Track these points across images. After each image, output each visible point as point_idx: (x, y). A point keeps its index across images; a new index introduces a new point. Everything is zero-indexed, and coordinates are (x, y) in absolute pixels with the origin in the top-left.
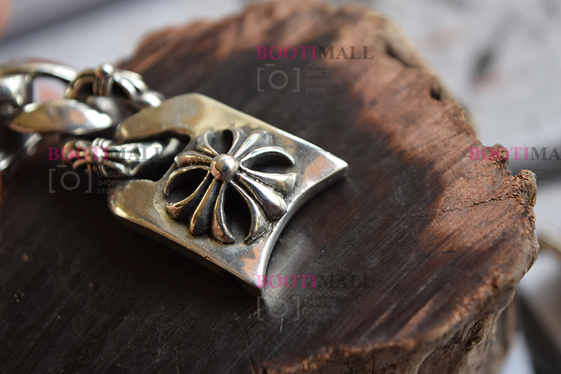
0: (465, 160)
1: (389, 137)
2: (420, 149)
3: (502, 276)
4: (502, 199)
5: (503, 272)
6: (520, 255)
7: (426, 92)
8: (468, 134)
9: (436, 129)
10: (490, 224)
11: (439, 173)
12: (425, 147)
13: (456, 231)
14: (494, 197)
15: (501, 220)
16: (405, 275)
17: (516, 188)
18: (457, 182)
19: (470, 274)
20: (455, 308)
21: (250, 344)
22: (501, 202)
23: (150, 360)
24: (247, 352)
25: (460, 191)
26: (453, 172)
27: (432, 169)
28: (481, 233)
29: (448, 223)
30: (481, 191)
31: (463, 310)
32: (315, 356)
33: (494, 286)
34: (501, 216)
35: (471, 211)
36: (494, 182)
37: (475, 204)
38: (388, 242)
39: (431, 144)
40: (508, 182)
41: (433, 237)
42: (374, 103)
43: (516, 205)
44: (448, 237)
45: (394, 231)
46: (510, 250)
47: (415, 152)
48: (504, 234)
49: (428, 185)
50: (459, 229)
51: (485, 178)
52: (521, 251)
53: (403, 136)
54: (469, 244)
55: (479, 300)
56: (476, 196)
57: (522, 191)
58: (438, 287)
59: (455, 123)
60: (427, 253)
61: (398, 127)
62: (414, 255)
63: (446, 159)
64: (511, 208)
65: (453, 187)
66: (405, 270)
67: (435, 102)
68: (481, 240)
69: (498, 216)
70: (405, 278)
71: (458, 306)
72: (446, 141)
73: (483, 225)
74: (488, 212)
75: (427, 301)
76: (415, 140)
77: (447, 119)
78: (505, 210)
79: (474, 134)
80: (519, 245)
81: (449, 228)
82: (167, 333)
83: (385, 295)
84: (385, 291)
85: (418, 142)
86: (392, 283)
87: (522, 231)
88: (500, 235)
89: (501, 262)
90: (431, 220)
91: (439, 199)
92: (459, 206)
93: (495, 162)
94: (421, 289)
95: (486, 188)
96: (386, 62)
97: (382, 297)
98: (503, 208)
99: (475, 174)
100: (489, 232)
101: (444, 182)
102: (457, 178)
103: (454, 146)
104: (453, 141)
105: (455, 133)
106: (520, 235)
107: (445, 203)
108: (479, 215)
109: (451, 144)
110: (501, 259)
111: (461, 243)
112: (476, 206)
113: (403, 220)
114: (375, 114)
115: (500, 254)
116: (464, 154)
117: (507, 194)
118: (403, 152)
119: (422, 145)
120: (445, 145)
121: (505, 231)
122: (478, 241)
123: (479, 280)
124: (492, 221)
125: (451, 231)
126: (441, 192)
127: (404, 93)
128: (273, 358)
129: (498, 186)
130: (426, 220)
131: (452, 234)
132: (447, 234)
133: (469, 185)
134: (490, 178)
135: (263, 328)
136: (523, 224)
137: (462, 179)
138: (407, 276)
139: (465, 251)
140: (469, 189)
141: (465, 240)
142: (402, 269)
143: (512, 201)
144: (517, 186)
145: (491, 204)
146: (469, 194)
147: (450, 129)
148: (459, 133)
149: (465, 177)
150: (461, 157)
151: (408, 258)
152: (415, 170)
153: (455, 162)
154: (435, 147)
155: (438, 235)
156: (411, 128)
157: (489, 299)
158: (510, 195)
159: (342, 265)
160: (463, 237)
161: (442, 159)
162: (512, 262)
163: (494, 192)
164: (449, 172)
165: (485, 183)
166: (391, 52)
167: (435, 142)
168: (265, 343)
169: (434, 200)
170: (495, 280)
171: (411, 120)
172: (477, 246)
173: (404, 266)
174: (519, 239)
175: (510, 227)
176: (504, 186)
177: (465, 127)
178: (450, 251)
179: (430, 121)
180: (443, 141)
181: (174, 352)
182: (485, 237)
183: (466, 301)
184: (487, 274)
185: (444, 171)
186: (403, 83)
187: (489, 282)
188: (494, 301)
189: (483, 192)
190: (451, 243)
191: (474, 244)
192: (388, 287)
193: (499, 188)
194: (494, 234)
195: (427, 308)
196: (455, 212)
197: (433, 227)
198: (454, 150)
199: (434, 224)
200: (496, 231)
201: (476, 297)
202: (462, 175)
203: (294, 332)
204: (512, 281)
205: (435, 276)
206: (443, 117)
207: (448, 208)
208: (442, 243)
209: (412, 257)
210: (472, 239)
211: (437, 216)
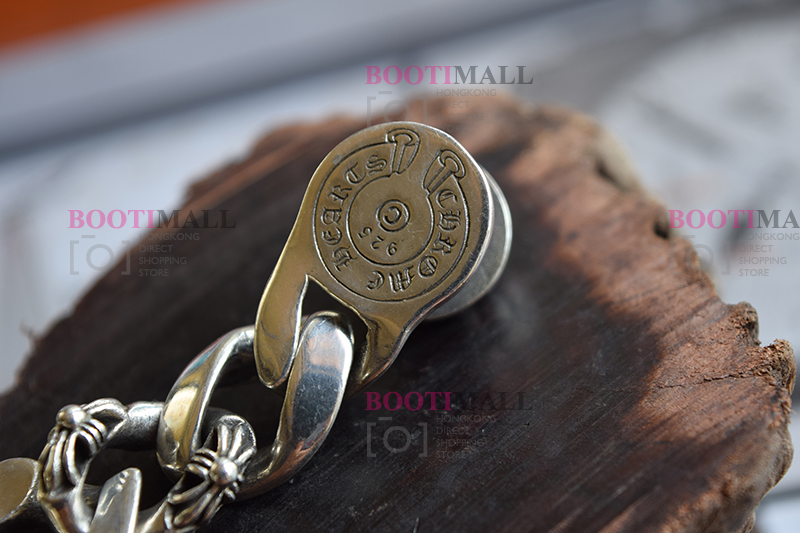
0: (696, 320)
1: (590, 283)
2: (634, 302)
3: (736, 482)
4: (744, 375)
5: (738, 475)
6: (765, 453)
7: (648, 227)
8: (702, 286)
9: (658, 276)
10: (724, 408)
11: (657, 335)
12: (641, 299)
13: (675, 414)
14: (733, 373)
15: (740, 404)
16: (597, 470)
17: (767, 362)
18: (681, 349)
19: (690, 475)
20: (665, 521)
22: (742, 380)
25: (685, 360)
26: (678, 335)
27: (648, 329)
28: (711, 420)
29: (664, 405)
30: (715, 364)
31: (676, 523)
33: (725, 494)
34: (741, 398)
35: (698, 389)
36: (735, 353)
37: (705, 380)
38: (576, 424)
39: (649, 296)
40: (755, 354)
41: (642, 421)
42: (573, 236)
43: (764, 386)
44: (663, 423)
45: (586, 410)
46: (750, 446)
47: (626, 305)
48: (744, 423)
49: (640, 350)
50: (680, 412)
51: (723, 346)
52: (766, 448)
53: (611, 283)
54: (692, 434)
55: (701, 511)
56: (707, 370)
57: (774, 369)
58: (643, 490)
59: (687, 270)
60: (631, 441)
61: (605, 271)
62: (612, 443)
63: (669, 317)
64: (756, 389)
65: (676, 355)
66: (598, 464)
67: (660, 241)
68: (710, 429)
69: (737, 399)
70: (596, 474)
71: (670, 518)
72: (672, 294)
73: (715, 409)
74: (723, 392)
75: (625, 508)
76: (627, 290)
77: (674, 264)
78: (748, 392)
79: (711, 286)
80: (765, 440)
81: (666, 411)
82: (253, 527)
83: (566, 496)
84: (566, 491)
85: (631, 292)
86: (579, 480)
87: (770, 421)
88: (737, 424)
89: (736, 462)
90: (641, 398)
91: (654, 370)
92: (682, 382)
93: (738, 325)
94: (620, 491)
95: (722, 360)
96: (595, 183)
97: (562, 499)
98: (745, 388)
99: (708, 340)
100: (722, 419)
101: (664, 348)
102: (682, 344)
103: (681, 301)
104: (681, 294)
105: (685, 283)
106: (767, 426)
107: (662, 375)
108: (709, 395)
109: (678, 298)
110: (737, 457)
111: (682, 432)
112: (706, 384)
113: (602, 395)
114: (574, 251)
115: (735, 450)
116: (695, 311)
117: (752, 370)
118: (608, 304)
119: (636, 296)
120: (669, 299)
121: (745, 420)
122: (706, 431)
123: (704, 485)
124: (728, 406)
125: (668, 415)
126: (658, 361)
127: (617, 226)
129: (741, 358)
130: (635, 397)
131: (669, 419)
132: (662, 418)
133: (698, 354)
134: (730, 346)
136: (772, 412)
137: (689, 345)
138: (600, 471)
139: (686, 443)
140: (698, 359)
141: (687, 428)
142: (595, 461)
143: (759, 380)
144: (767, 359)
145: (729, 382)
146: (698, 366)
147: (678, 277)
148: (690, 284)
149: (693, 343)
150: (690, 316)
151: (604, 447)
152: (624, 330)
153: (682, 322)
154: (654, 301)
155: (649, 418)
156: (624, 273)
157: (715, 512)
158: (756, 371)
159: (509, 450)
160: (685, 424)
161: (663, 317)
162: (752, 463)
163: (733, 366)
164: (673, 334)
165: (722, 353)
166: (603, 172)
167: (656, 294)
169: (647, 372)
170: (726, 485)
171: (623, 263)
172: (703, 438)
173: (598, 458)
174: (764, 432)
175: (753, 415)
176: (749, 359)
177: (700, 276)
178: (665, 442)
179: (650, 265)
180: (667, 293)
182: (715, 426)
183: (682, 511)
184: (715, 477)
185: (665, 334)
186: (616, 212)
187: (717, 487)
188: (722, 516)
189: (718, 365)
190: (667, 431)
191: (699, 434)
192: (573, 484)
193: (741, 360)
194: (729, 423)
195: (625, 517)
196: (676, 389)
197: (642, 408)
198: (681, 306)
199: (645, 403)
200: (732, 418)
201: (697, 507)
202: (689, 340)
204: (751, 489)
205: (640, 475)
206: (669, 260)
207: (667, 383)
208: (654, 429)
209: (610, 446)
210: (698, 428)
211: (650, 393)
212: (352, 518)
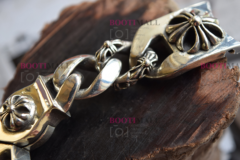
3: (230, 114)
4: (227, 79)
5: (230, 112)
6: (237, 104)
10: (222, 91)
13: (208, 94)
14: (223, 79)
15: (227, 89)
17: (232, 74)
18: (206, 72)
19: (216, 113)
21: (124, 148)
22: (226, 81)
23: (81, 157)
24: (123, 151)
25: (208, 76)
28: (219, 95)
29: (204, 91)
31: (214, 129)
32: (153, 152)
33: (227, 118)
34: (227, 87)
35: (214, 85)
36: (223, 72)
37: (215, 82)
38: (179, 100)
40: (228, 72)
41: (198, 98)
43: (233, 82)
44: (205, 97)
45: (181, 95)
46: (232, 102)
48: (229, 95)
54: (214, 100)
55: (221, 124)
56: (215, 79)
57: (234, 75)
58: (203, 120)
60: (196, 104)
62: (191, 106)
64: (231, 83)
65: (205, 75)
69: (226, 87)
70: (188, 116)
71: (212, 127)
73: (220, 91)
74: (221, 85)
78: (229, 84)
80: (236, 100)
81: (205, 93)
82: (88, 144)
83: (180, 124)
84: (180, 122)
86: (183, 118)
87: (237, 93)
88: (227, 95)
89: (229, 107)
90: (197, 90)
92: (208, 83)
94: (196, 121)
95: (219, 75)
97: (179, 125)
98: (227, 83)
100: (222, 94)
106: (236, 95)
107: (202, 82)
108: (217, 87)
111: (211, 100)
112: (216, 83)
113: (185, 90)
115: (228, 104)
117: (229, 77)
121: (229, 94)
122: (218, 99)
123: (220, 116)
124: (223, 90)
125: (206, 95)
128: (135, 154)
129: (225, 73)
130: (195, 90)
131: (207, 96)
132: (204, 96)
134: (221, 70)
135: (129, 141)
136: (237, 90)
137: (209, 71)
138: (189, 115)
139: (213, 103)
140: (212, 75)
142: (187, 112)
143: (231, 80)
144: (232, 73)
145: (222, 82)
146: (212, 78)
151: (189, 107)
155: (201, 96)
157: (224, 124)
158: (230, 77)
159: (160, 111)
160: (212, 97)
162: (233, 107)
163: (223, 76)
165: (219, 72)
168: (131, 147)
169: (197, 81)
170: (227, 115)
172: (218, 101)
173: (187, 111)
174: (236, 97)
175: (231, 92)
176: (227, 74)
178: (207, 103)
181: (91, 153)
182: (221, 97)
183: (215, 125)
184: (223, 114)
187: (224, 116)
188: (226, 124)
189: (218, 77)
190: (206, 100)
191: (216, 100)
192: (181, 120)
193: (225, 74)
195: (199, 129)
196: (207, 86)
197: (198, 93)
199: (199, 92)
200: (225, 94)
201: (219, 123)
203: (143, 142)
205: (201, 115)
208: (203, 100)
209: (190, 107)
210: (215, 98)
211: (200, 88)
212: (117, 138)
